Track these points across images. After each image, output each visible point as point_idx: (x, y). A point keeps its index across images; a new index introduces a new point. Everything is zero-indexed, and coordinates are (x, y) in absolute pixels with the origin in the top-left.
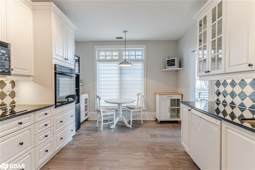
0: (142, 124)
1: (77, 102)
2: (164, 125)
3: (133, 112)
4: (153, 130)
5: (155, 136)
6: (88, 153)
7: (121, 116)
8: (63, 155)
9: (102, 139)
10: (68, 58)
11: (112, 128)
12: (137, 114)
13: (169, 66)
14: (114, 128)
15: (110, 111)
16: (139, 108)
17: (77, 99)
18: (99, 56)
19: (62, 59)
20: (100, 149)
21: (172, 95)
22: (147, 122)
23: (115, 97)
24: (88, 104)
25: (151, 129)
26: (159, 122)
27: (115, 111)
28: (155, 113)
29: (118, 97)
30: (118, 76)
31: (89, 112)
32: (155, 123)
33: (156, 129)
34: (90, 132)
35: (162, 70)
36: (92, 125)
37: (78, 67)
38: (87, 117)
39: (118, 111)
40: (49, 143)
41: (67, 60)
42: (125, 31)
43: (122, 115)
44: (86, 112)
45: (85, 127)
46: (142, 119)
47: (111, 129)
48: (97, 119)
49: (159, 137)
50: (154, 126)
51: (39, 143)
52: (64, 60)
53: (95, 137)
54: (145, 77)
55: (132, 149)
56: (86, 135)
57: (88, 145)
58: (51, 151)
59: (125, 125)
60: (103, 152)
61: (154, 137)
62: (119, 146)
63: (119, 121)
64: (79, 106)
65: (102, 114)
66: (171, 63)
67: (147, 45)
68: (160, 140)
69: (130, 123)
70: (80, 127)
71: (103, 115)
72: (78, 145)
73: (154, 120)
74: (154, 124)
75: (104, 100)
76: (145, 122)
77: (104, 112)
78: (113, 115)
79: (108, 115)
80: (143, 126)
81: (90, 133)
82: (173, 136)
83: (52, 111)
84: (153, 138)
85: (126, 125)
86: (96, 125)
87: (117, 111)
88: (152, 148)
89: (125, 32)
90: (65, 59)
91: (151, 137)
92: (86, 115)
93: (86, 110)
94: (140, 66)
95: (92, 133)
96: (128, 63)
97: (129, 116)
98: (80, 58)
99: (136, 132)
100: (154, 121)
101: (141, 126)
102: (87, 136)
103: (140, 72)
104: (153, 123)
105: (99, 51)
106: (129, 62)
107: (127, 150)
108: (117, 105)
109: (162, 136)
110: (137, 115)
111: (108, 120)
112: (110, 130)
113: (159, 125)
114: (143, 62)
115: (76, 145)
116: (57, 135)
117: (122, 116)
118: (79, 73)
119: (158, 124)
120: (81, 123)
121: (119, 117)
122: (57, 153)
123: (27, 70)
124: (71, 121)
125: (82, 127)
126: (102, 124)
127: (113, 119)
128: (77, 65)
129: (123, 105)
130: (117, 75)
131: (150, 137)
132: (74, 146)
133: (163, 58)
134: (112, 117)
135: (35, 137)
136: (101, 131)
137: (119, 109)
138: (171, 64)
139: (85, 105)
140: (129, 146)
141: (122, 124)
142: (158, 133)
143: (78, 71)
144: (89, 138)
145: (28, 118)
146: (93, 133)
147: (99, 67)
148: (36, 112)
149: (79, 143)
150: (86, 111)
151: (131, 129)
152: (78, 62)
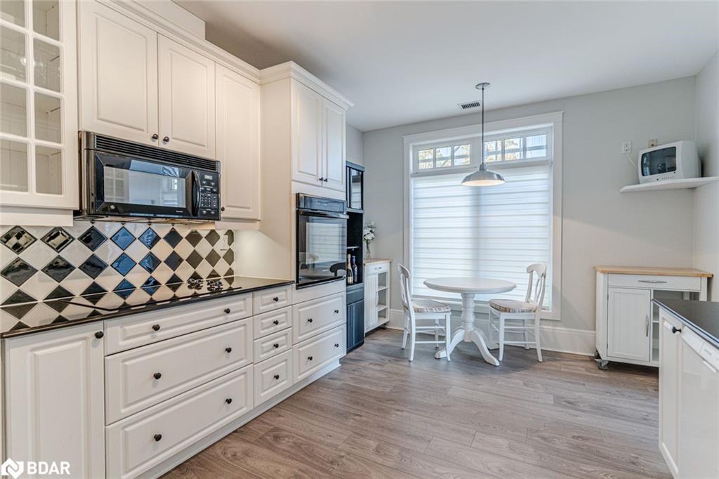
0: (540, 359)
1: (356, 281)
2: (623, 377)
3: (506, 320)
4: (570, 385)
5: (571, 404)
6: (363, 405)
7: (470, 327)
8: (311, 395)
9: (406, 381)
10: (329, 177)
11: (441, 357)
12: (525, 330)
13: (651, 174)
14: (447, 357)
15: (435, 311)
16: (530, 311)
17: (356, 273)
18: (417, 161)
19: (313, 180)
20: (393, 402)
21: (661, 277)
22: (558, 358)
23: (459, 274)
24: (388, 286)
25: (566, 382)
26: (603, 365)
27: (451, 311)
28: (594, 332)
29: (468, 275)
30: (468, 214)
31: (390, 308)
32: (590, 365)
33: (584, 385)
34: (383, 357)
35: (621, 188)
36: (393, 341)
37: (360, 194)
38: (383, 321)
39: (461, 312)
40: (282, 362)
41: (326, 180)
42: (483, 84)
43: (475, 324)
44: (382, 308)
45: (375, 345)
46: (541, 345)
47: (439, 359)
48: (403, 329)
49: (583, 411)
50: (581, 376)
51: (262, 356)
52: (319, 183)
53: (390, 373)
54: (554, 214)
55: (479, 424)
56: (371, 364)
57: (369, 388)
58: (287, 379)
59: (481, 355)
60: (398, 410)
61: (564, 406)
62: (443, 406)
63: (462, 342)
64: (362, 290)
65: (414, 316)
66: (660, 161)
67: (563, 114)
68: (583, 419)
69: (498, 353)
70: (363, 343)
71: (416, 320)
72: (348, 382)
73: (590, 356)
74: (581, 368)
75: (423, 280)
76: (551, 356)
77: (417, 311)
78: (443, 322)
79: (434, 320)
80: (540, 369)
81: (382, 359)
82: (646, 419)
83: (290, 295)
84: (561, 409)
85: (484, 357)
86: (402, 342)
87: (456, 312)
88: (546, 435)
89: (483, 86)
90: (321, 179)
91: (553, 405)
92: (382, 314)
93: (381, 302)
94: (539, 181)
95: (387, 361)
96: (490, 176)
97: (496, 331)
98: (364, 173)
99: (509, 380)
100: (588, 359)
101: (534, 366)
102: (372, 367)
103: (539, 198)
104: (582, 364)
105: (416, 148)
106: (493, 174)
107: (463, 421)
108: (459, 296)
109: (597, 409)
110: (526, 333)
111: (434, 335)
112: (437, 361)
113: (604, 375)
114: (551, 166)
115: (343, 380)
116: (300, 349)
117: (472, 329)
118: (362, 208)
119: (602, 372)
120: (365, 332)
121: (465, 330)
122: (301, 390)
123: (249, 208)
124: (335, 324)
125: (369, 343)
126: (414, 342)
127: (445, 332)
128: (356, 189)
129: (478, 297)
130: (467, 212)
131: (552, 403)
132: (339, 383)
133: (629, 146)
134: (443, 327)
135: (253, 344)
136: (410, 361)
137: (465, 306)
138: (664, 165)
139: (377, 291)
140: (475, 412)
141: (472, 352)
142: (588, 397)
143: (360, 204)
144: (376, 370)
145: (242, 302)
146: (390, 361)
147: (418, 190)
148: (256, 293)
149: (351, 378)
150: (382, 306)
151: (498, 368)
152: (360, 183)
